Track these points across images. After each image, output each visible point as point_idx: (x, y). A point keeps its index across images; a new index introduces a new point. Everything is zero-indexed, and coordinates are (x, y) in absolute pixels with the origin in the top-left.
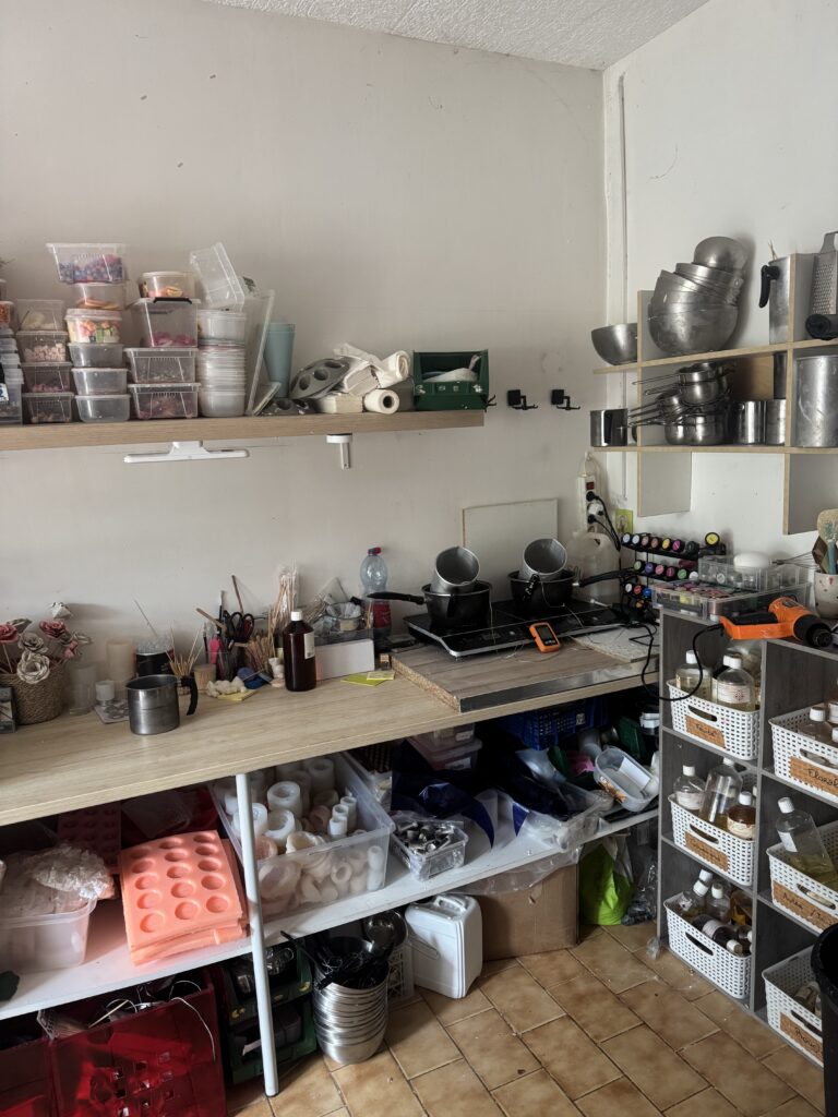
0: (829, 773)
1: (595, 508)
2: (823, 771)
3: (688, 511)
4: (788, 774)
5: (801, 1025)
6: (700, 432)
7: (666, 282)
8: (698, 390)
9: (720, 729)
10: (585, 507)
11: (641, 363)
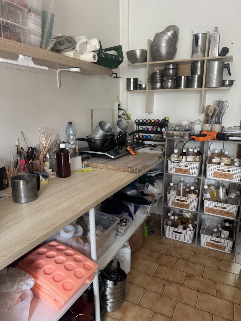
0: (226, 174)
1: (121, 113)
2: (224, 173)
3: (152, 112)
4: (212, 177)
5: (213, 242)
6: (169, 85)
7: (158, 36)
8: (171, 71)
9: (189, 169)
10: (118, 112)
11: (148, 62)
